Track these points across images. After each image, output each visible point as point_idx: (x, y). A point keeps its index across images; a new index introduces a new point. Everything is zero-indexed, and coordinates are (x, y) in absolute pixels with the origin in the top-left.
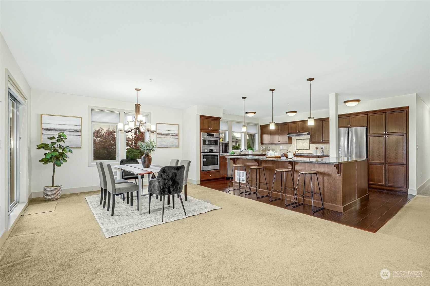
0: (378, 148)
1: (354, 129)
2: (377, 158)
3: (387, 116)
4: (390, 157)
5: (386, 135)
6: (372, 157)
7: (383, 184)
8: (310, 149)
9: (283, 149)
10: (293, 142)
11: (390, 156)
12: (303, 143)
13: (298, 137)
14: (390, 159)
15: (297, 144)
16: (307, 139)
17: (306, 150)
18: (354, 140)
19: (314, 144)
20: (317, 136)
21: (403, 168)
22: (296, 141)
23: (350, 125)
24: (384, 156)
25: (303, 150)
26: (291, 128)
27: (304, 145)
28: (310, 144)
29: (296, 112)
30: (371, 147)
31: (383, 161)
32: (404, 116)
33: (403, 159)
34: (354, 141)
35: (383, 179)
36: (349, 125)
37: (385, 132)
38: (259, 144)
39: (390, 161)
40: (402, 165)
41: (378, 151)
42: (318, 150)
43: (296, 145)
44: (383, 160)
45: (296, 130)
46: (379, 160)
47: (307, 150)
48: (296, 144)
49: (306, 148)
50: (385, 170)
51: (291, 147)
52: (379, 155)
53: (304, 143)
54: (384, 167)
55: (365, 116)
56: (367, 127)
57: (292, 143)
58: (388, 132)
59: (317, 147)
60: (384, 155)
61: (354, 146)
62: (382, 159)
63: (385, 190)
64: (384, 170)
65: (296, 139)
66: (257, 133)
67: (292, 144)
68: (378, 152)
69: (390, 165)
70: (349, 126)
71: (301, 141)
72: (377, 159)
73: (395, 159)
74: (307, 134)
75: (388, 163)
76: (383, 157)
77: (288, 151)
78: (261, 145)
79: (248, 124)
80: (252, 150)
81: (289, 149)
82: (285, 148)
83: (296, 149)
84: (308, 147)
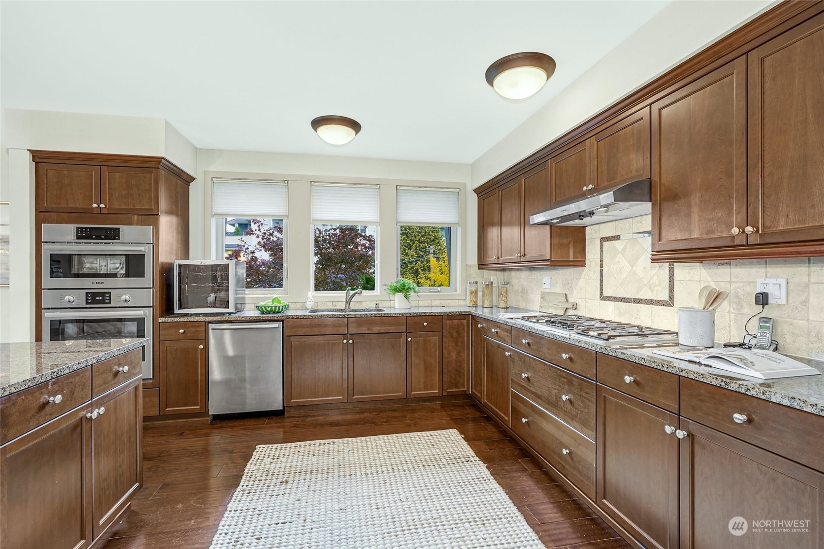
8: (671, 298)
9: (552, 291)
10: (589, 256)
12: (633, 263)
13: (608, 228)
15: (605, 269)
17: (652, 303)
19: (697, 265)
22: (602, 251)
25: (635, 301)
43: (601, 272)
47: (658, 303)
48: (601, 266)
51: (581, 283)
57: (583, 264)
65: (603, 240)
66: (457, 224)
78: (479, 271)
79: (402, 188)
80: (401, 291)
81: (575, 292)
82: (558, 289)
83: (601, 293)
84: (659, 288)
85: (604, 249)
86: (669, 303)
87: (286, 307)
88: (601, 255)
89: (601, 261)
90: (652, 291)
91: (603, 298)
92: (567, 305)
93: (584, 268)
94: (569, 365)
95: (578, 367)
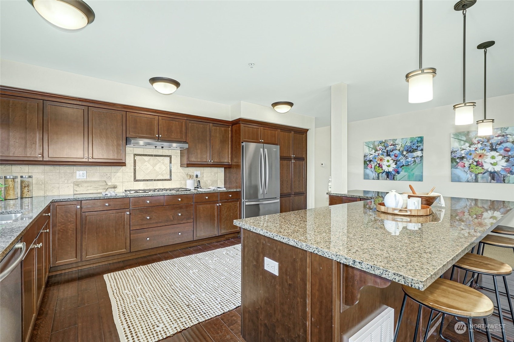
0: (287, 176)
2: (286, 188)
8: (171, 178)
9: (88, 180)
10: (127, 162)
11: (295, 184)
12: (154, 166)
13: (141, 151)
15: (137, 168)
16: (165, 156)
17: (163, 180)
20: (199, 151)
22: (135, 160)
25: (155, 180)
26: (135, 124)
27: (157, 168)
33: (303, 187)
41: (286, 180)
45: (151, 131)
47: (165, 180)
48: (135, 167)
49: (162, 175)
51: (119, 174)
52: (288, 185)
53: (156, 164)
65: (135, 155)
70: (262, 141)
71: (149, 160)
72: (286, 190)
73: (298, 188)
77: (109, 184)
81: (114, 179)
82: (100, 179)
83: (135, 179)
84: (166, 175)
85: (137, 159)
86: (170, 180)
88: (135, 162)
89: (135, 164)
91: (136, 181)
92: (108, 187)
95: (185, 201)
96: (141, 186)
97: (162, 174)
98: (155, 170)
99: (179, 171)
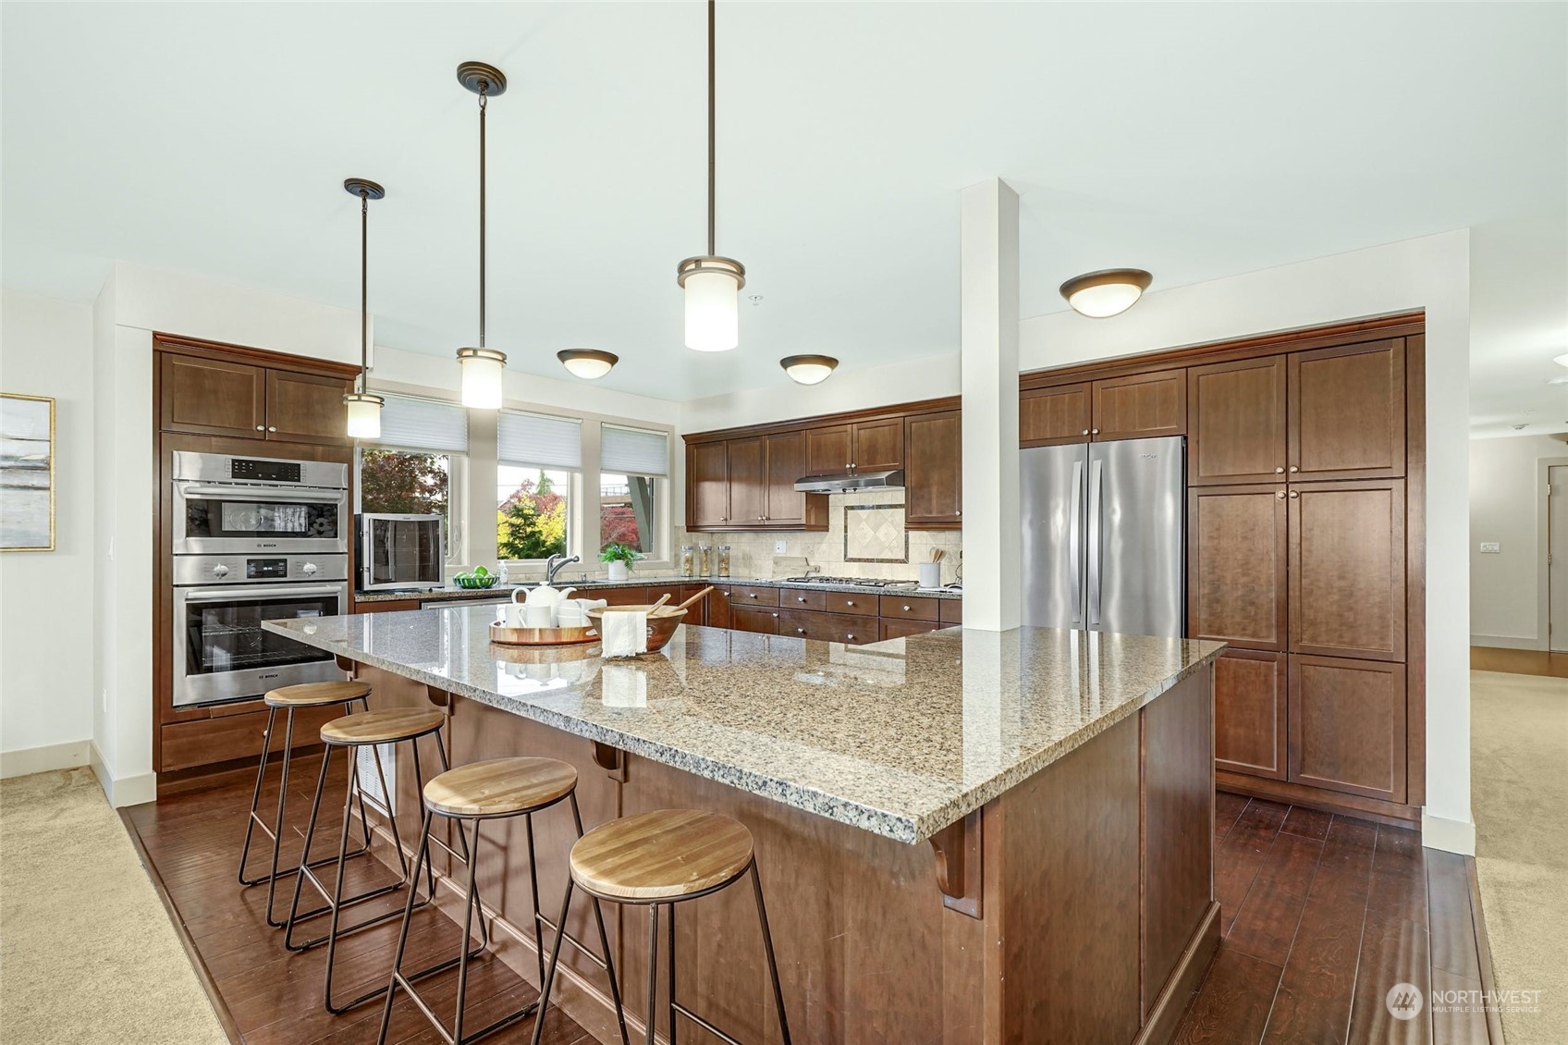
0: (1247, 563)
1: (1114, 447)
2: (1238, 619)
3: (1293, 373)
4: (1309, 614)
5: (1287, 483)
6: (1212, 614)
7: (1275, 770)
8: (907, 557)
9: (788, 555)
10: (832, 522)
11: (1311, 607)
12: (876, 529)
13: (852, 498)
14: (1313, 624)
15: (849, 533)
16: (894, 506)
17: (890, 561)
18: (1114, 511)
19: (925, 533)
20: (934, 489)
21: (1386, 686)
22: (846, 518)
23: (1095, 431)
24: (1277, 608)
25: (879, 559)
26: (818, 447)
27: (881, 534)
28: (911, 533)
29: (831, 362)
30: (1204, 554)
31: (1273, 640)
32: (1392, 369)
33: (1388, 626)
34: (1117, 518)
35: (1271, 741)
36: (1088, 431)
37: (1286, 471)
38: (674, 528)
39: (1314, 639)
40: (1380, 662)
41: (1243, 580)
42: (944, 562)
43: (846, 537)
44: (1274, 631)
45: (840, 456)
46: (1250, 629)
47: (896, 561)
48: (846, 531)
50: (1285, 691)
51: (824, 547)
52: (1252, 604)
53: (879, 526)
54: (1280, 674)
55: (1173, 377)
56: (1186, 438)
57: (826, 528)
58: (1299, 471)
59: (942, 548)
60: (1278, 602)
61: (1116, 546)
62: (1269, 627)
63: (1283, 805)
64: (1279, 687)
65: (847, 508)
66: (664, 475)
67: (828, 531)
68: (1245, 585)
69: (1313, 660)
70: (1090, 433)
71: (868, 516)
72: (1239, 624)
73: (1342, 625)
74: (891, 482)
75: (1302, 647)
76: (1274, 612)
77: (812, 564)
78: (687, 534)
79: (607, 426)
80: (620, 559)
81: (817, 556)
82: (797, 553)
83: (845, 556)
84: (898, 550)
85: (848, 516)
86: (905, 561)
87: (496, 580)
88: (846, 522)
89: (846, 527)
90: (892, 552)
91: (847, 560)
92: (808, 569)
93: (825, 533)
94: (853, 611)
95: (862, 611)
96: (854, 571)
97: (890, 549)
98: (877, 538)
99: (924, 541)
